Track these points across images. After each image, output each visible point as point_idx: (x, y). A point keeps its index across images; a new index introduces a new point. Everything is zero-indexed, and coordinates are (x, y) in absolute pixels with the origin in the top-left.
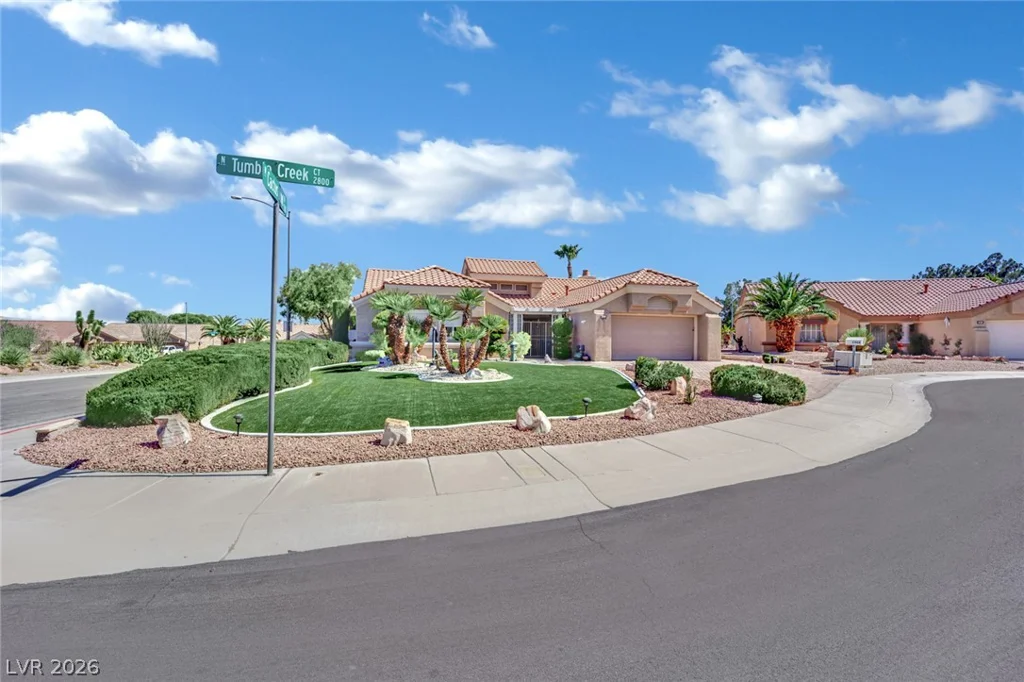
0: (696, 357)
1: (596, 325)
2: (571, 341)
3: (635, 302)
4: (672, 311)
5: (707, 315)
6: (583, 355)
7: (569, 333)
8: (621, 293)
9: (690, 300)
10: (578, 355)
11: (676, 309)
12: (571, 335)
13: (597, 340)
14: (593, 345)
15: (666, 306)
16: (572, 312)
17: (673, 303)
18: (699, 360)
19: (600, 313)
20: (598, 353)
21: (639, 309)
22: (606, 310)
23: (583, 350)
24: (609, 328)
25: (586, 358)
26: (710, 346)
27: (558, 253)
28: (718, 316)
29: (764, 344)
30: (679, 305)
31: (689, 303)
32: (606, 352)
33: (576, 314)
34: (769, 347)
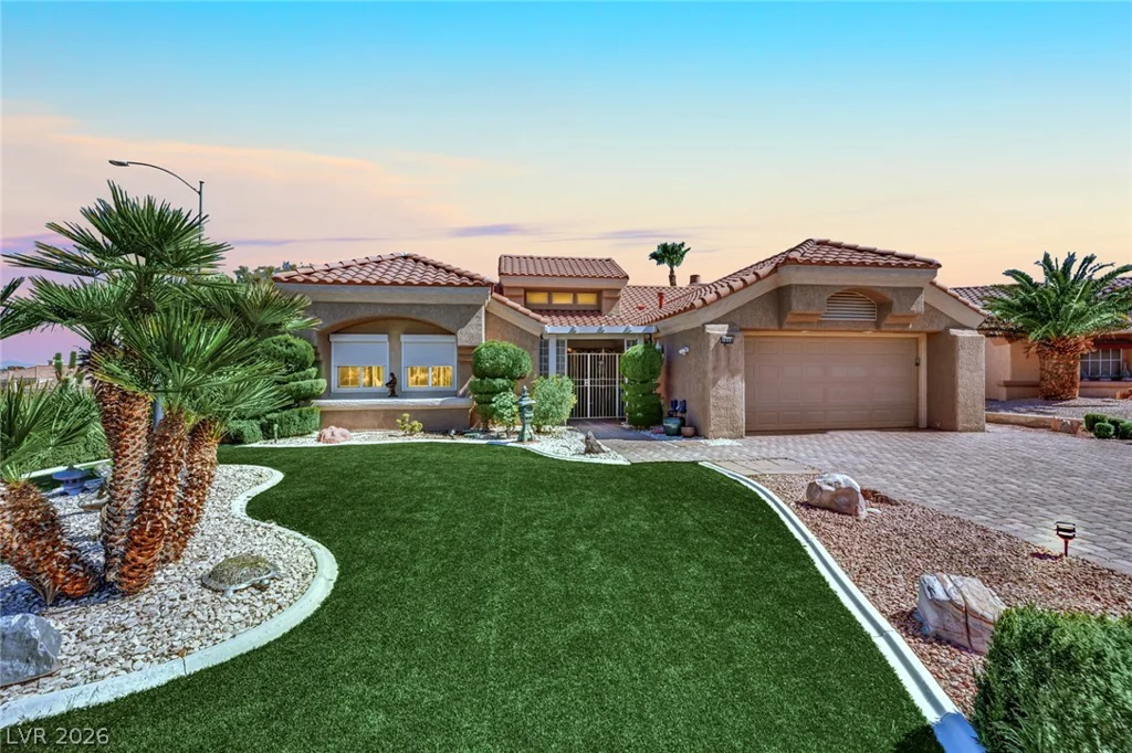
0: (923, 423)
1: (711, 357)
2: (658, 391)
3: (797, 306)
4: (878, 326)
5: (953, 332)
6: (683, 423)
7: (654, 373)
8: (767, 286)
9: (922, 299)
10: (672, 425)
11: (889, 320)
12: (660, 379)
13: (713, 392)
14: (704, 401)
15: (865, 315)
16: (662, 334)
17: (880, 306)
18: (931, 428)
19: (720, 330)
20: (715, 419)
21: (806, 322)
22: (732, 325)
23: (684, 411)
24: (741, 364)
25: (688, 430)
26: (961, 399)
27: (654, 256)
28: (975, 334)
29: (1007, 385)
30: (896, 310)
31: (918, 307)
32: (733, 419)
33: (672, 338)
34: (1015, 391)
